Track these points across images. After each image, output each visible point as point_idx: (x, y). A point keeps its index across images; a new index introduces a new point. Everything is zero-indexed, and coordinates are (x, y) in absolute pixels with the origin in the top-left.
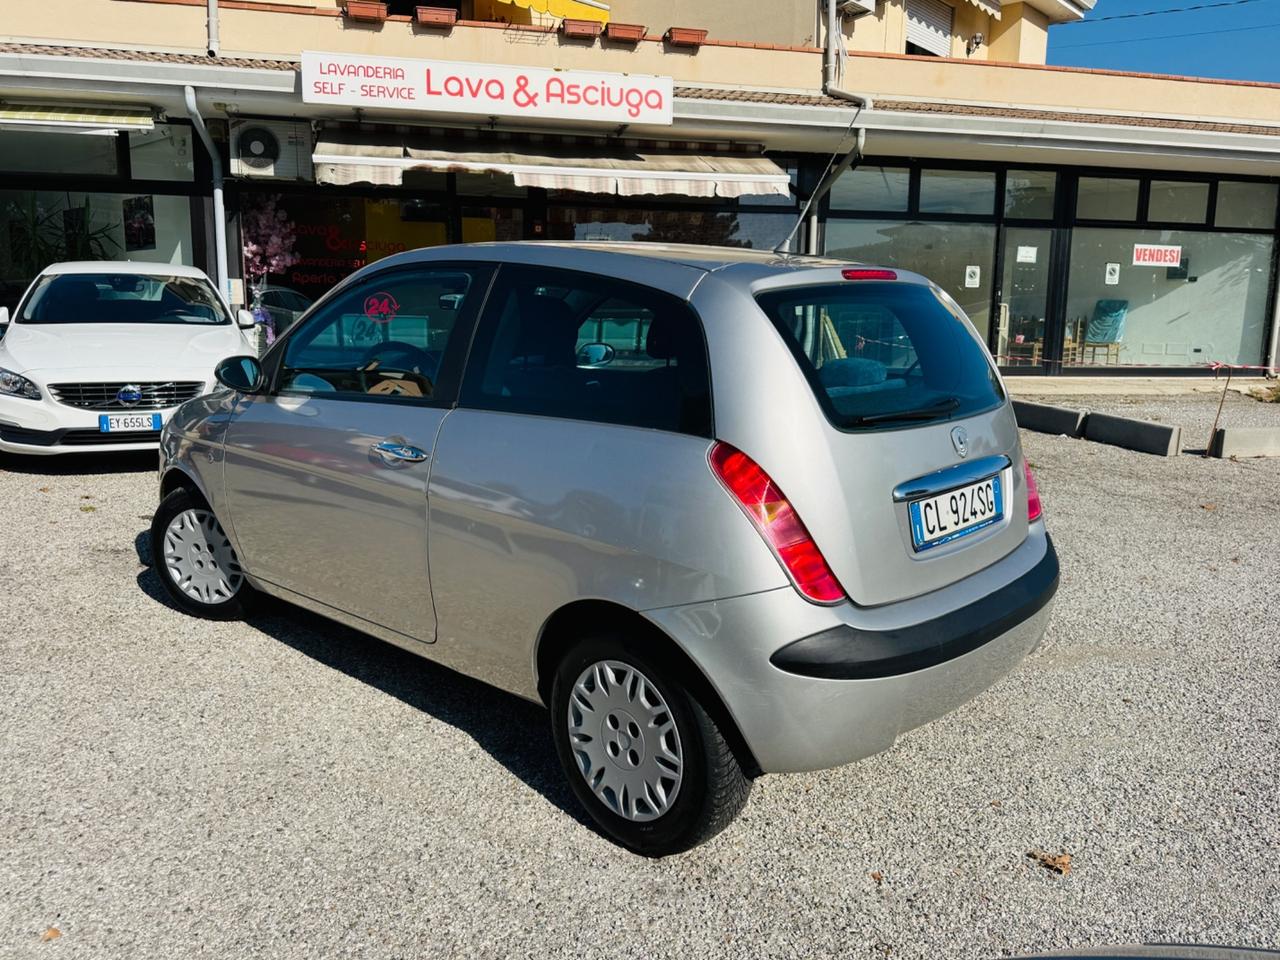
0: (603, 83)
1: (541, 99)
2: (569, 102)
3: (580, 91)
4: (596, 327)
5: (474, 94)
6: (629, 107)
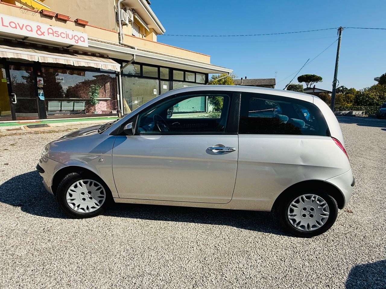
0: (66, 32)
1: (46, 34)
2: (56, 36)
3: (59, 34)
4: (60, 103)
5: (21, 29)
6: (75, 40)
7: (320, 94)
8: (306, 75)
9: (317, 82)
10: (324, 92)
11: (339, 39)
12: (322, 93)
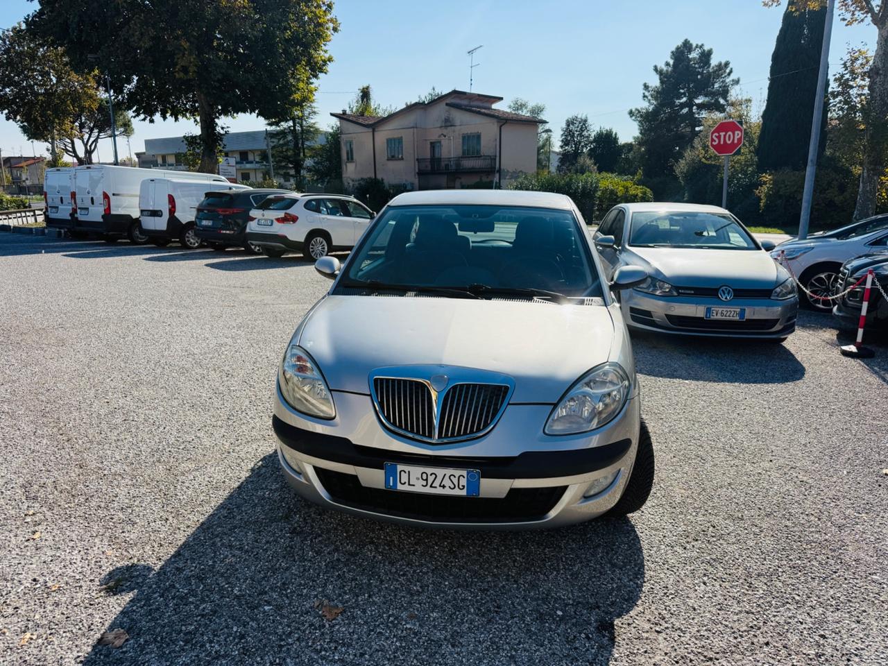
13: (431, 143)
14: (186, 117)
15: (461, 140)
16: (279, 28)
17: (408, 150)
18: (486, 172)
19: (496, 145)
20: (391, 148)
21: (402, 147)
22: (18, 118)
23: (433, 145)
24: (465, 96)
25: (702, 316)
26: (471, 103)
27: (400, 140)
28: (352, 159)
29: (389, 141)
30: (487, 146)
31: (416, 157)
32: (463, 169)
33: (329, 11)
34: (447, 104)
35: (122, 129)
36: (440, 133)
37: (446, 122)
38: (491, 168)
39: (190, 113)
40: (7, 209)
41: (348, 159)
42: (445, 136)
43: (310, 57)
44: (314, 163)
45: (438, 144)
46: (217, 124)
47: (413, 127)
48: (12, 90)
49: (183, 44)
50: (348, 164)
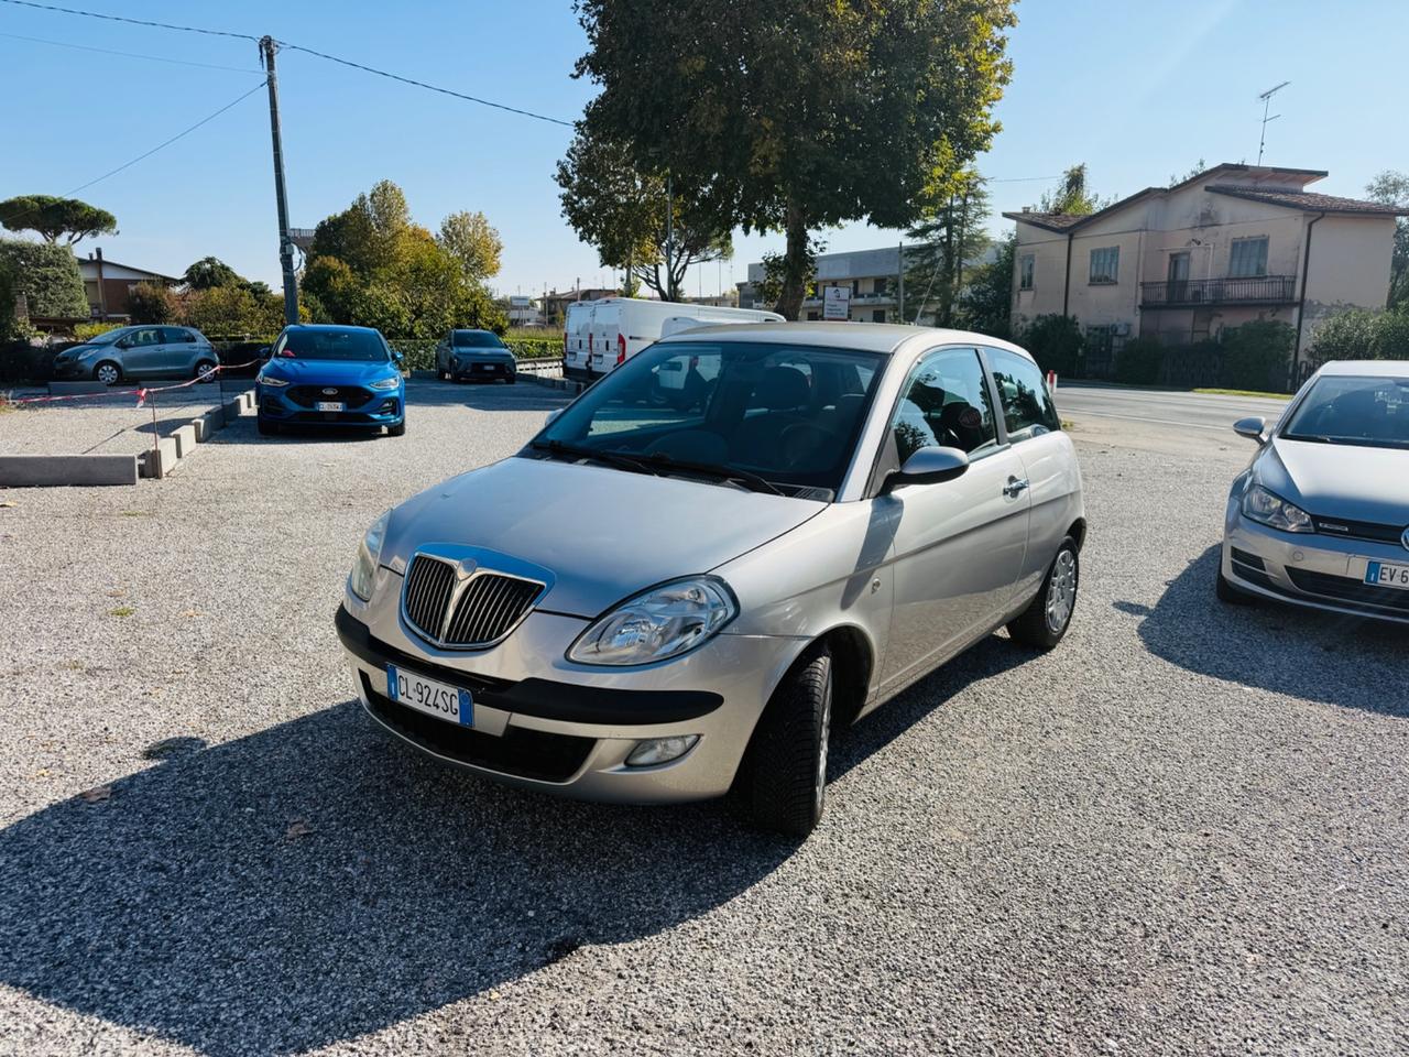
7: (132, 288)
8: (39, 200)
9: (95, 234)
10: (149, 282)
11: (271, 81)
12: (138, 286)
13: (1172, 256)
14: (777, 229)
15: (1229, 250)
16: (909, 88)
17: (1128, 270)
18: (1272, 305)
19: (1298, 257)
20: (1097, 265)
21: (1117, 263)
22: (594, 237)
23: (1175, 259)
24: (1246, 173)
25: (1361, 578)
26: (1259, 185)
27: (1115, 252)
28: (1030, 284)
29: (1095, 254)
30: (1279, 259)
31: (1141, 280)
32: (1228, 299)
33: (998, 51)
34: (1207, 189)
35: (718, 250)
36: (1191, 238)
37: (1202, 220)
38: (1284, 298)
39: (782, 223)
40: (550, 355)
41: (1023, 284)
42: (1199, 243)
43: (963, 126)
44: (973, 292)
45: (1185, 258)
46: (808, 238)
47: (1141, 230)
48: (589, 202)
49: (764, 123)
50: (1021, 293)
